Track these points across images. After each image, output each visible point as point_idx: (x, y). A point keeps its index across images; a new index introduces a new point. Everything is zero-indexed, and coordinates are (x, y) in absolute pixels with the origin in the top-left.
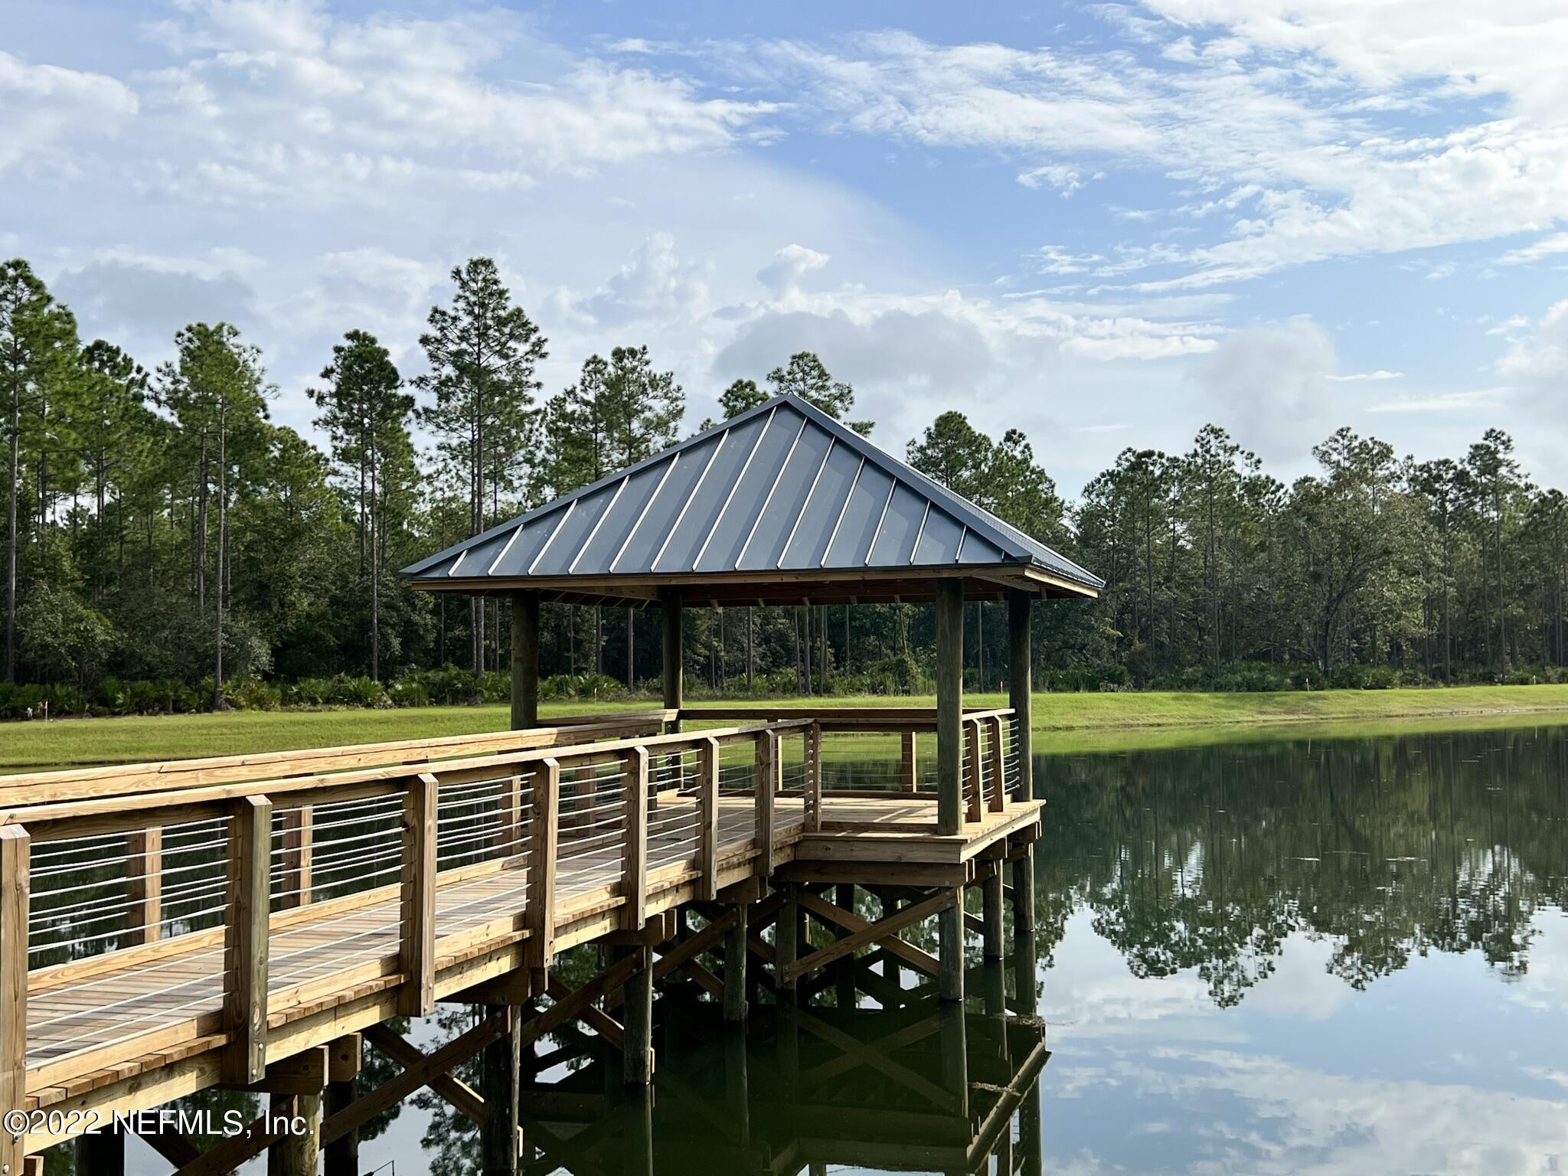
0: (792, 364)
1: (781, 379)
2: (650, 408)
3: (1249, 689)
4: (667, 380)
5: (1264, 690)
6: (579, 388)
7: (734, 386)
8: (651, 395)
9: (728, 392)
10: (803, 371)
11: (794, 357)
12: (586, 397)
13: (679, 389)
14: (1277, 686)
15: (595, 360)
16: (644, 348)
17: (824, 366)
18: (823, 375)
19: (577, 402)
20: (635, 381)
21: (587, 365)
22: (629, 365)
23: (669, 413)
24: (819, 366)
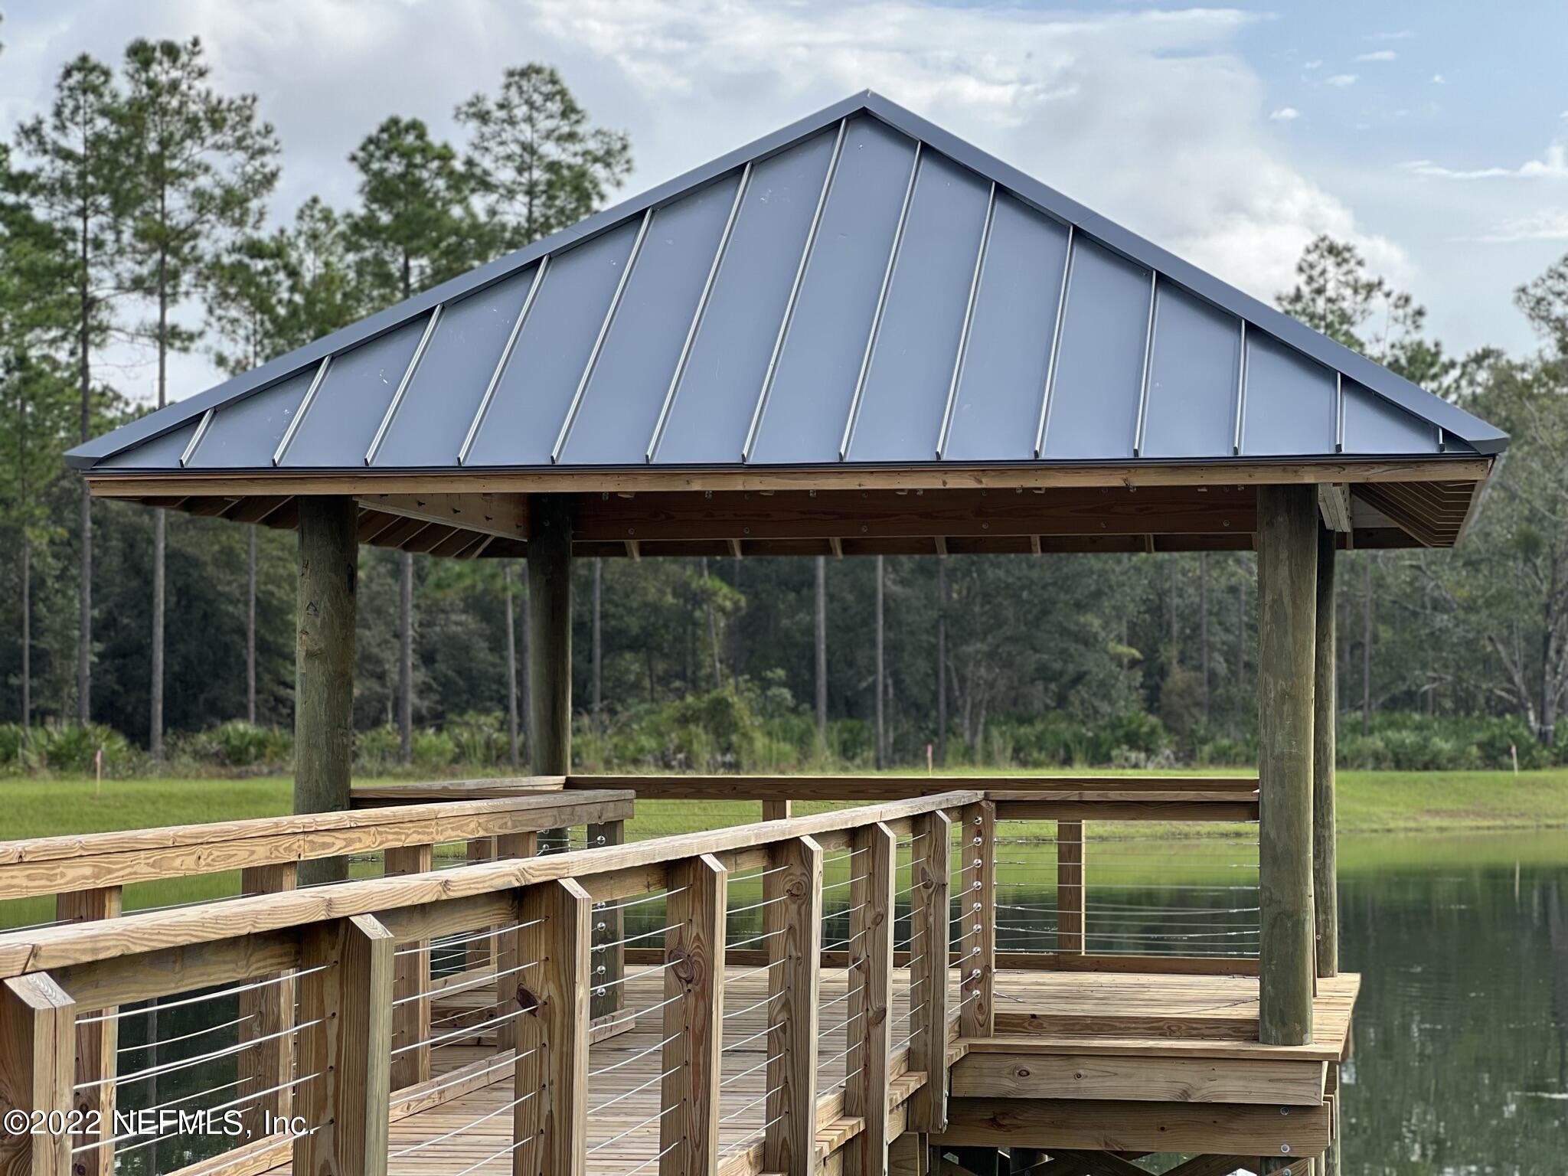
0: (508, 86)
1: (484, 117)
2: (207, 169)
3: (1398, 765)
4: (245, 111)
5: (1426, 767)
6: (50, 122)
7: (383, 130)
8: (209, 142)
9: (370, 141)
10: (530, 104)
11: (511, 74)
12: (64, 143)
13: (268, 130)
14: (1451, 760)
15: (84, 64)
16: (196, 43)
17: (574, 93)
18: (569, 110)
19: (45, 152)
20: (178, 112)
21: (68, 74)
22: (163, 79)
23: (248, 180)
24: (563, 93)
